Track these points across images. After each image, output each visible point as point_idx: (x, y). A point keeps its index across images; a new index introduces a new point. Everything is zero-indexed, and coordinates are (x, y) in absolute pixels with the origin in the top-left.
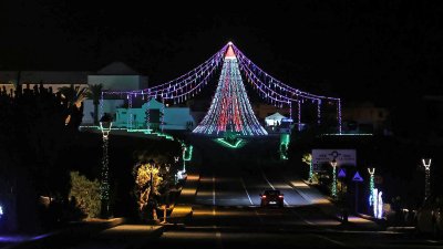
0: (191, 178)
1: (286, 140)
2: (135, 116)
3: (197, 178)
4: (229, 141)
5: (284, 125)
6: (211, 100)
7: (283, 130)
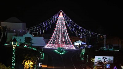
0: (43, 66)
1: (83, 52)
2: (20, 40)
3: (46, 66)
4: (59, 51)
5: (83, 45)
6: (52, 34)
7: (82, 48)
